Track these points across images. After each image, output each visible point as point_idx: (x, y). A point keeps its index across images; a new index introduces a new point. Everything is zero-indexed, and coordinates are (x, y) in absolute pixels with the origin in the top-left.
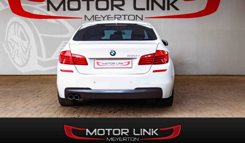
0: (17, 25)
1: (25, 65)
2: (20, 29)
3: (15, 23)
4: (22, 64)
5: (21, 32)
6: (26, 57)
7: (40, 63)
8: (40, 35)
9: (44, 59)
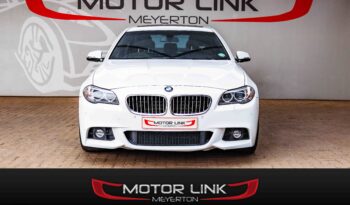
0: (35, 27)
1: (45, 82)
2: (40, 33)
3: (33, 24)
4: (41, 81)
5: (41, 37)
6: (48, 72)
7: (67, 80)
8: (67, 42)
9: (73, 75)
